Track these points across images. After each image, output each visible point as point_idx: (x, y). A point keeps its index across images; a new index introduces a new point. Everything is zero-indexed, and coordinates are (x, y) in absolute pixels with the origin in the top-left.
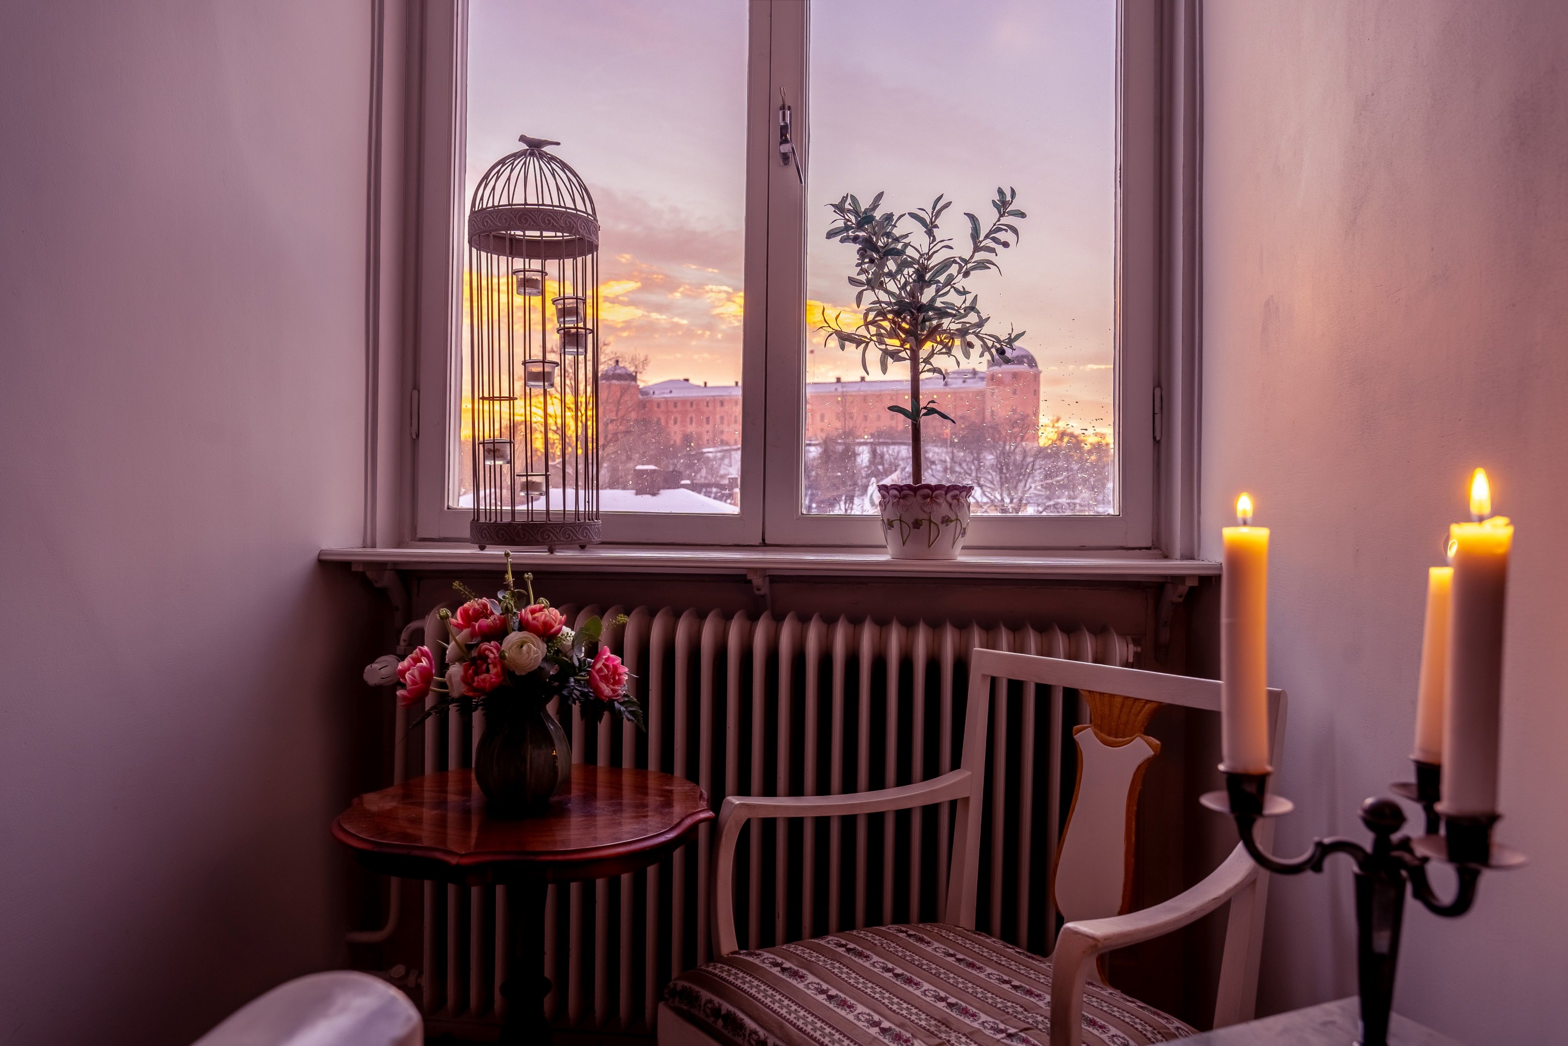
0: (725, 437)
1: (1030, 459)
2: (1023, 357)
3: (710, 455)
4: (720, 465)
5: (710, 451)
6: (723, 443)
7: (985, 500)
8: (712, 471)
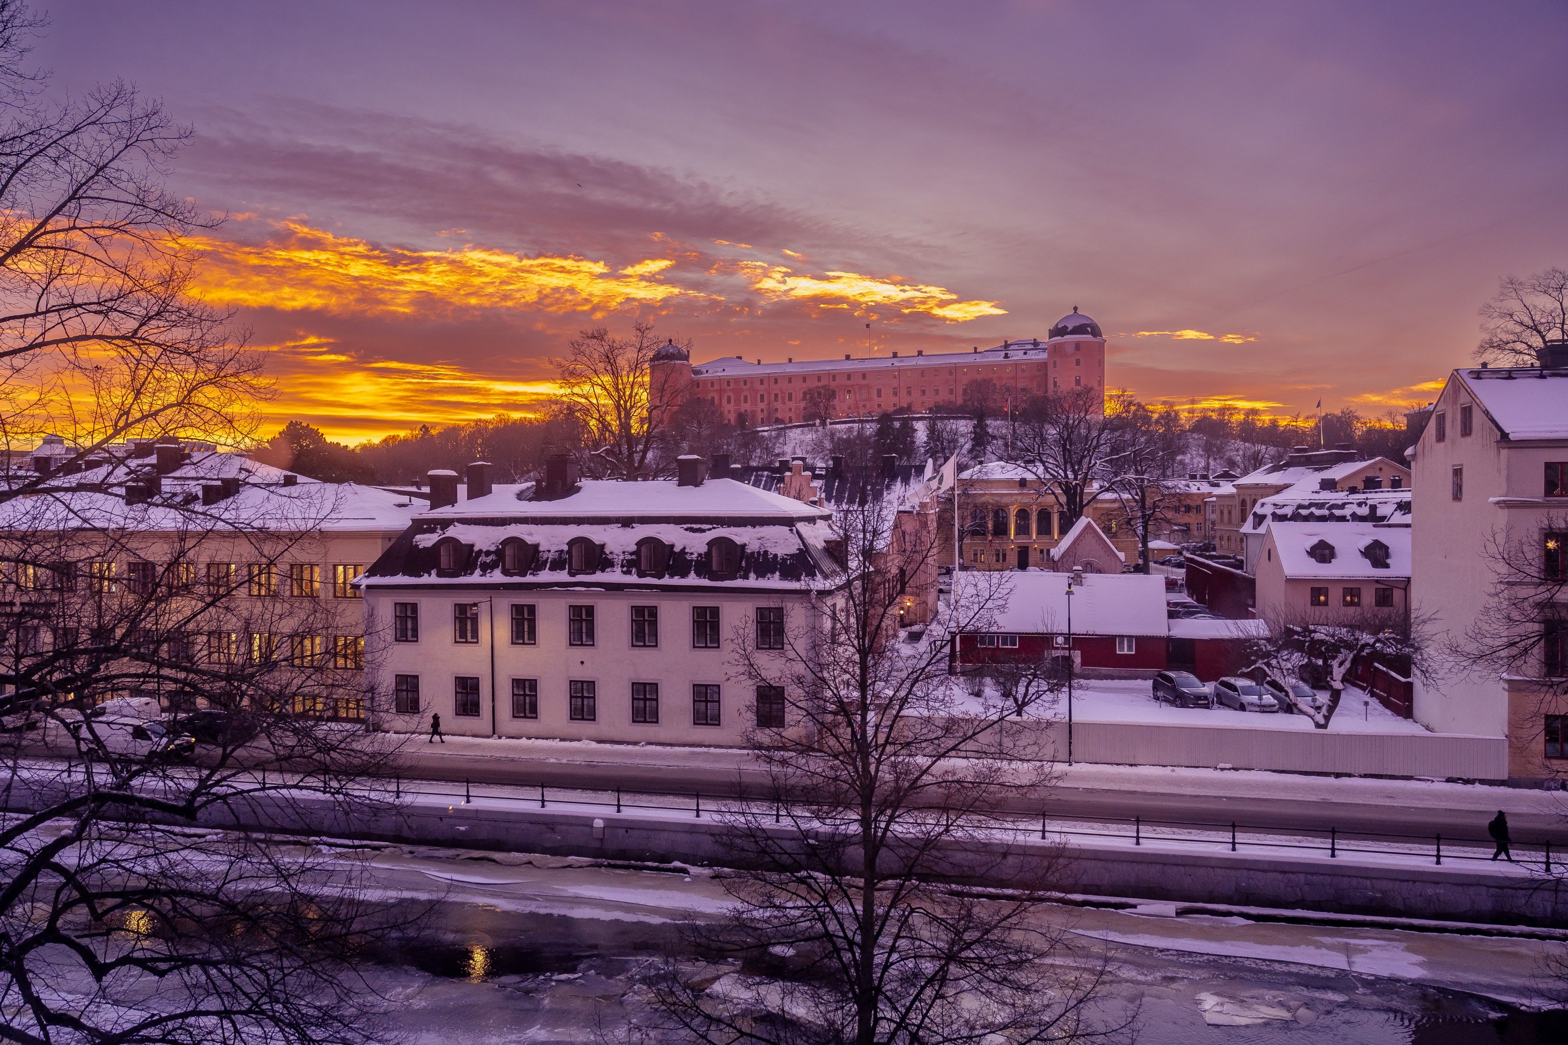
0: (779, 416)
1: (1095, 433)
2: (1086, 325)
3: (766, 434)
4: (774, 444)
5: (764, 430)
6: (778, 421)
7: (1048, 476)
8: (768, 450)
